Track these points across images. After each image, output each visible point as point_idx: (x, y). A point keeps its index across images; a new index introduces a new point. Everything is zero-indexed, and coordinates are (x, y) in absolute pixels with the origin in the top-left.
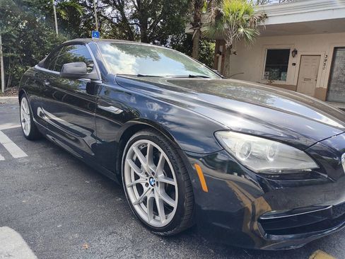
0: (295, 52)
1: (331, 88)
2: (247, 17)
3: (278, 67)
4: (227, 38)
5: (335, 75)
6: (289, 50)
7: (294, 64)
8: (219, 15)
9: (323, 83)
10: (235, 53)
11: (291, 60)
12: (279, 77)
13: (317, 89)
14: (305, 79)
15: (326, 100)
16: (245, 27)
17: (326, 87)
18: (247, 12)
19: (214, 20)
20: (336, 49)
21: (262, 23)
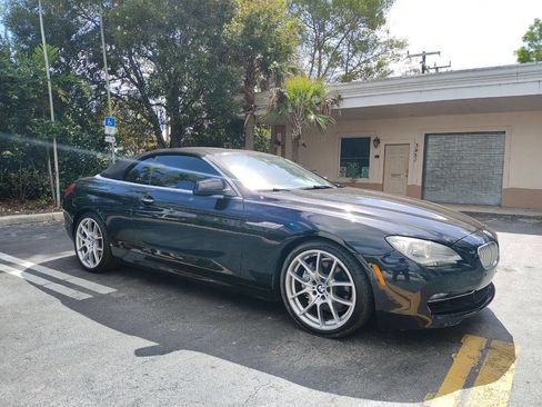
0: (377, 141)
1: (426, 186)
2: (318, 100)
3: (358, 161)
4: (293, 126)
5: (428, 169)
6: (369, 139)
7: (377, 157)
8: (281, 98)
9: (415, 178)
10: (304, 145)
11: (373, 151)
12: (359, 173)
13: (408, 187)
14: (393, 175)
15: (422, 198)
16: (316, 113)
17: (420, 184)
18: (317, 93)
19: (275, 104)
20: (427, 136)
21: (335, 107)
